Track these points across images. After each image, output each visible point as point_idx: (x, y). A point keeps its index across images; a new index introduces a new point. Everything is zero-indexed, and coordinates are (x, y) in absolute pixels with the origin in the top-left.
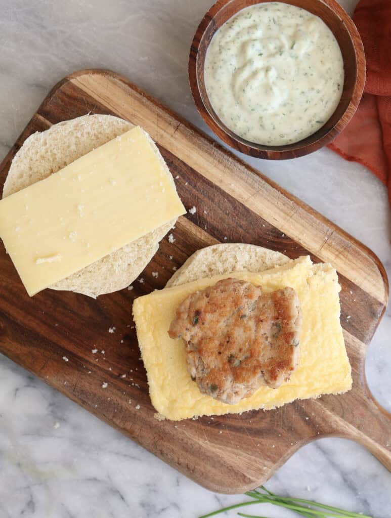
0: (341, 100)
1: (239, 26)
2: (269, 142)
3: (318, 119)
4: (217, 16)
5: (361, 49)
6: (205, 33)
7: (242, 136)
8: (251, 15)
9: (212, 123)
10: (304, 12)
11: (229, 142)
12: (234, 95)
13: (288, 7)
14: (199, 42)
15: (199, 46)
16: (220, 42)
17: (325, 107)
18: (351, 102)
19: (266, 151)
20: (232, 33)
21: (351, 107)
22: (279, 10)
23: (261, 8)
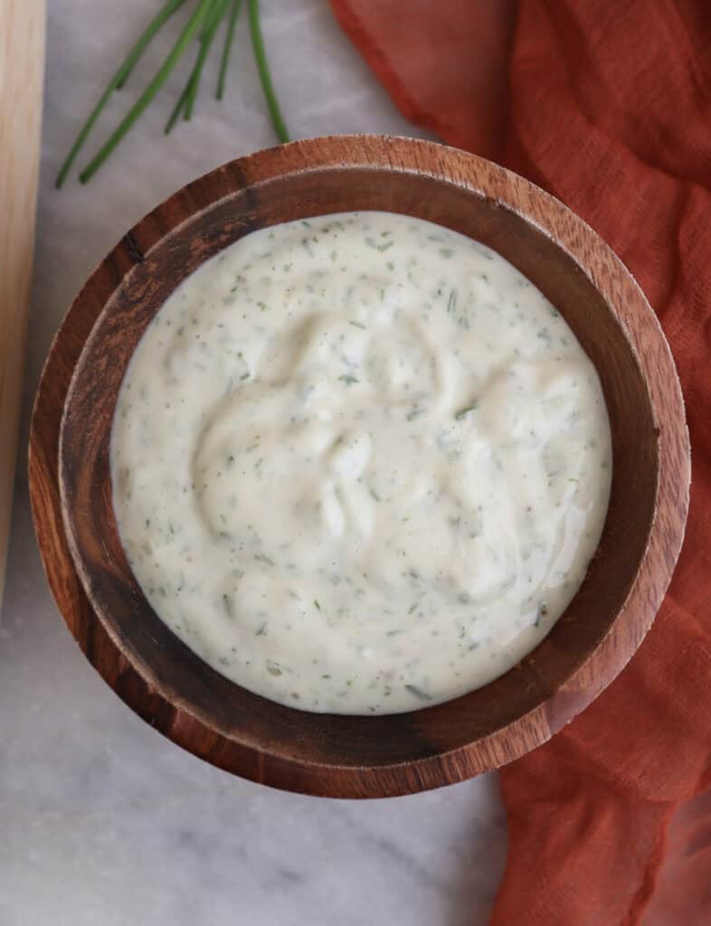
0: (525, 662)
1: (334, 256)
2: (223, 661)
3: (416, 681)
4: (266, 187)
5: (668, 555)
6: (198, 215)
7: (152, 591)
8: (391, 244)
9: (51, 515)
10: (559, 328)
11: (70, 604)
12: (196, 455)
13: (521, 283)
14: (163, 233)
15: (156, 246)
16: (247, 267)
17: (462, 656)
18: (542, 704)
19: (177, 704)
20: (301, 262)
21: (534, 723)
22: (485, 277)
23: (432, 238)
